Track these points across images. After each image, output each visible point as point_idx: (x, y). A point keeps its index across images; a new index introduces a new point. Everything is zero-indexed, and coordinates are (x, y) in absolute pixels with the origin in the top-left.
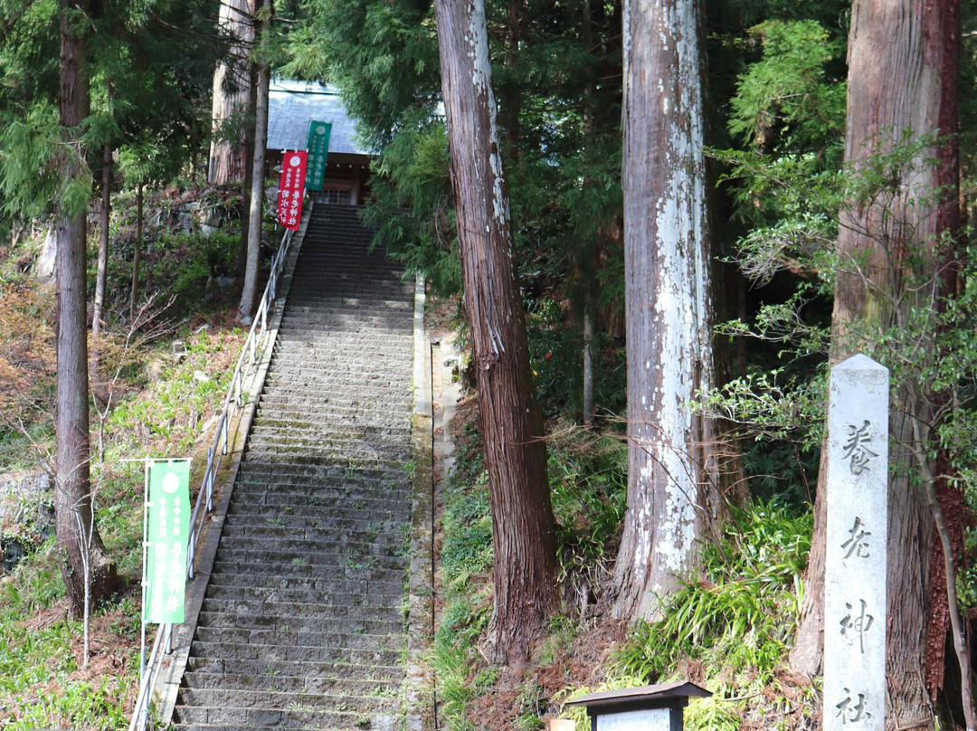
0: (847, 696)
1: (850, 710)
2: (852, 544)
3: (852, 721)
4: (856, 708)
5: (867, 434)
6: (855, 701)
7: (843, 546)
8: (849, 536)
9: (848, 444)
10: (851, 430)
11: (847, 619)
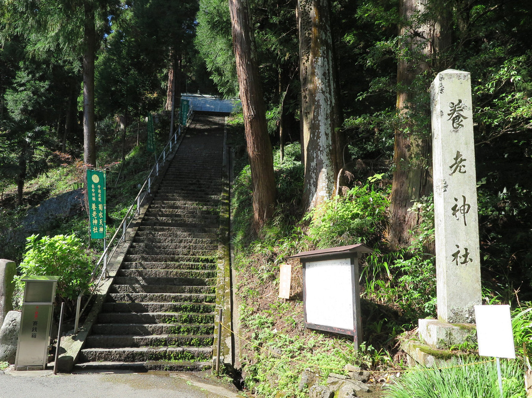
0: (457, 250)
1: (460, 257)
2: (456, 166)
3: (462, 263)
4: (463, 256)
5: (460, 107)
6: (463, 252)
7: (451, 167)
8: (454, 162)
9: (450, 112)
10: (451, 105)
11: (456, 206)
